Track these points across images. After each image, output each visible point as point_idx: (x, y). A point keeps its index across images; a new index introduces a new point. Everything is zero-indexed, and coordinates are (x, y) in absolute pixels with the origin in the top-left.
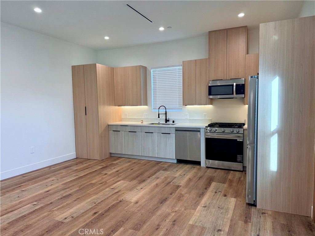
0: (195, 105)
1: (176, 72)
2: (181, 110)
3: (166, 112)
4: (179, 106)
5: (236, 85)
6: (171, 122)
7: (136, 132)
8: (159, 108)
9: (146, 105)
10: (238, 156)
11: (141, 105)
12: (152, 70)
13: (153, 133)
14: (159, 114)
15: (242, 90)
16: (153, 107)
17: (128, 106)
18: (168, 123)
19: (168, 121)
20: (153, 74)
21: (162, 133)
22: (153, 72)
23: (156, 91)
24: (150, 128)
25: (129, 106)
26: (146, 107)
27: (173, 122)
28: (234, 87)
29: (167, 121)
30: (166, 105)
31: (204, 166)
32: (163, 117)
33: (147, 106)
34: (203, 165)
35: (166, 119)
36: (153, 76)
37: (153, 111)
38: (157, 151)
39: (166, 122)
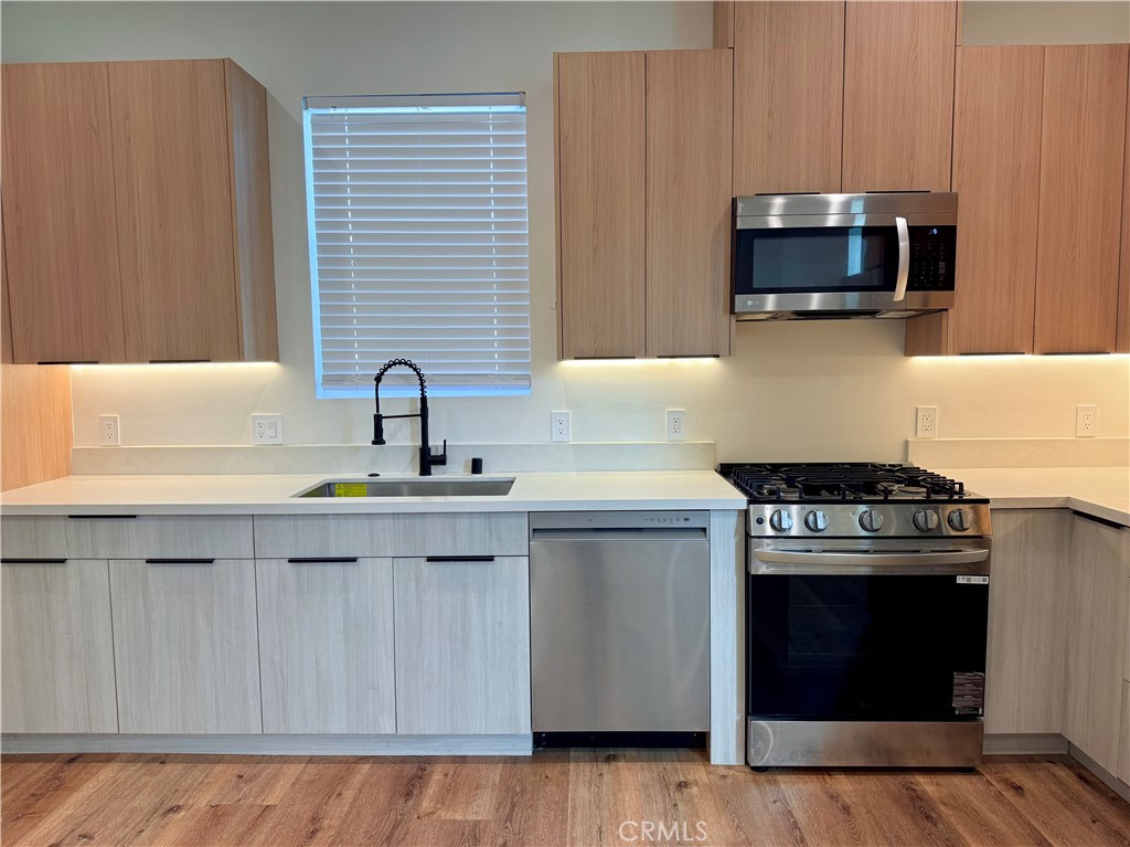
0: (640, 357)
1: (485, 139)
2: (522, 388)
3: (424, 400)
4: (508, 365)
5: (910, 228)
6: (456, 471)
7: (210, 561)
8: (378, 379)
9: (270, 352)
10: (958, 678)
11: (238, 356)
12: (307, 116)
13: (353, 560)
14: (378, 419)
15: (942, 264)
16: (319, 372)
17: (126, 360)
18: (438, 474)
19: (441, 460)
20: (315, 140)
21: (430, 559)
22: (316, 125)
23: (342, 261)
24: (332, 523)
25: (139, 359)
26: (269, 367)
27: (477, 466)
28: (904, 245)
29: (429, 460)
30: (422, 355)
31: (733, 762)
32: (403, 436)
33: (276, 359)
34: (726, 755)
35: (425, 450)
36: (317, 152)
37: (321, 393)
38: (387, 691)
39: (425, 471)
